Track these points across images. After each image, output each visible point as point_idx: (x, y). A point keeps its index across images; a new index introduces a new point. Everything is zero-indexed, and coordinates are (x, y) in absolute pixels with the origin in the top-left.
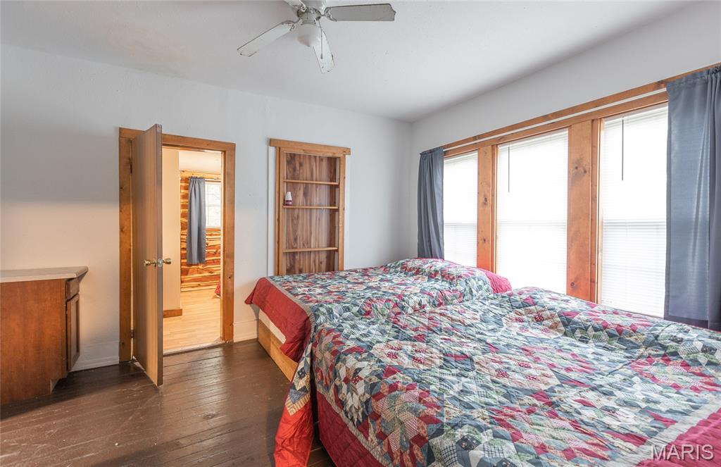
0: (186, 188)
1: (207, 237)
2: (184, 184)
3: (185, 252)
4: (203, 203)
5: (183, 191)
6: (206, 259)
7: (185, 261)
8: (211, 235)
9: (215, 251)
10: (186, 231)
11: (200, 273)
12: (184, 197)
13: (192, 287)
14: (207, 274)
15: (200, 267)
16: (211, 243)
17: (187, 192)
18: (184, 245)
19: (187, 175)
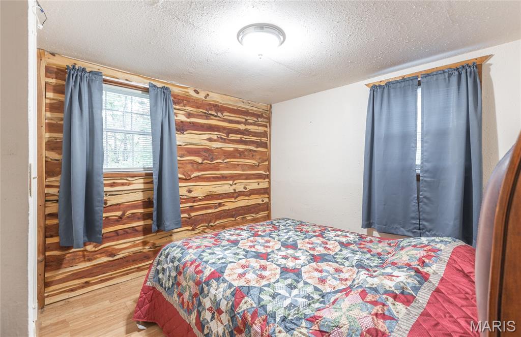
0: (60, 90)
1: (106, 189)
2: (53, 81)
3: (55, 221)
4: (97, 124)
5: (50, 95)
6: (104, 231)
7: (55, 240)
8: (112, 185)
9: (119, 213)
10: (58, 178)
11: (89, 260)
12: (55, 107)
13: (72, 290)
14: (104, 259)
15: (90, 248)
16: (112, 201)
17: (60, 97)
18: (53, 208)
19: (61, 62)
